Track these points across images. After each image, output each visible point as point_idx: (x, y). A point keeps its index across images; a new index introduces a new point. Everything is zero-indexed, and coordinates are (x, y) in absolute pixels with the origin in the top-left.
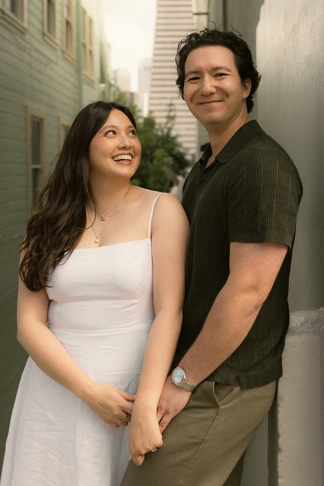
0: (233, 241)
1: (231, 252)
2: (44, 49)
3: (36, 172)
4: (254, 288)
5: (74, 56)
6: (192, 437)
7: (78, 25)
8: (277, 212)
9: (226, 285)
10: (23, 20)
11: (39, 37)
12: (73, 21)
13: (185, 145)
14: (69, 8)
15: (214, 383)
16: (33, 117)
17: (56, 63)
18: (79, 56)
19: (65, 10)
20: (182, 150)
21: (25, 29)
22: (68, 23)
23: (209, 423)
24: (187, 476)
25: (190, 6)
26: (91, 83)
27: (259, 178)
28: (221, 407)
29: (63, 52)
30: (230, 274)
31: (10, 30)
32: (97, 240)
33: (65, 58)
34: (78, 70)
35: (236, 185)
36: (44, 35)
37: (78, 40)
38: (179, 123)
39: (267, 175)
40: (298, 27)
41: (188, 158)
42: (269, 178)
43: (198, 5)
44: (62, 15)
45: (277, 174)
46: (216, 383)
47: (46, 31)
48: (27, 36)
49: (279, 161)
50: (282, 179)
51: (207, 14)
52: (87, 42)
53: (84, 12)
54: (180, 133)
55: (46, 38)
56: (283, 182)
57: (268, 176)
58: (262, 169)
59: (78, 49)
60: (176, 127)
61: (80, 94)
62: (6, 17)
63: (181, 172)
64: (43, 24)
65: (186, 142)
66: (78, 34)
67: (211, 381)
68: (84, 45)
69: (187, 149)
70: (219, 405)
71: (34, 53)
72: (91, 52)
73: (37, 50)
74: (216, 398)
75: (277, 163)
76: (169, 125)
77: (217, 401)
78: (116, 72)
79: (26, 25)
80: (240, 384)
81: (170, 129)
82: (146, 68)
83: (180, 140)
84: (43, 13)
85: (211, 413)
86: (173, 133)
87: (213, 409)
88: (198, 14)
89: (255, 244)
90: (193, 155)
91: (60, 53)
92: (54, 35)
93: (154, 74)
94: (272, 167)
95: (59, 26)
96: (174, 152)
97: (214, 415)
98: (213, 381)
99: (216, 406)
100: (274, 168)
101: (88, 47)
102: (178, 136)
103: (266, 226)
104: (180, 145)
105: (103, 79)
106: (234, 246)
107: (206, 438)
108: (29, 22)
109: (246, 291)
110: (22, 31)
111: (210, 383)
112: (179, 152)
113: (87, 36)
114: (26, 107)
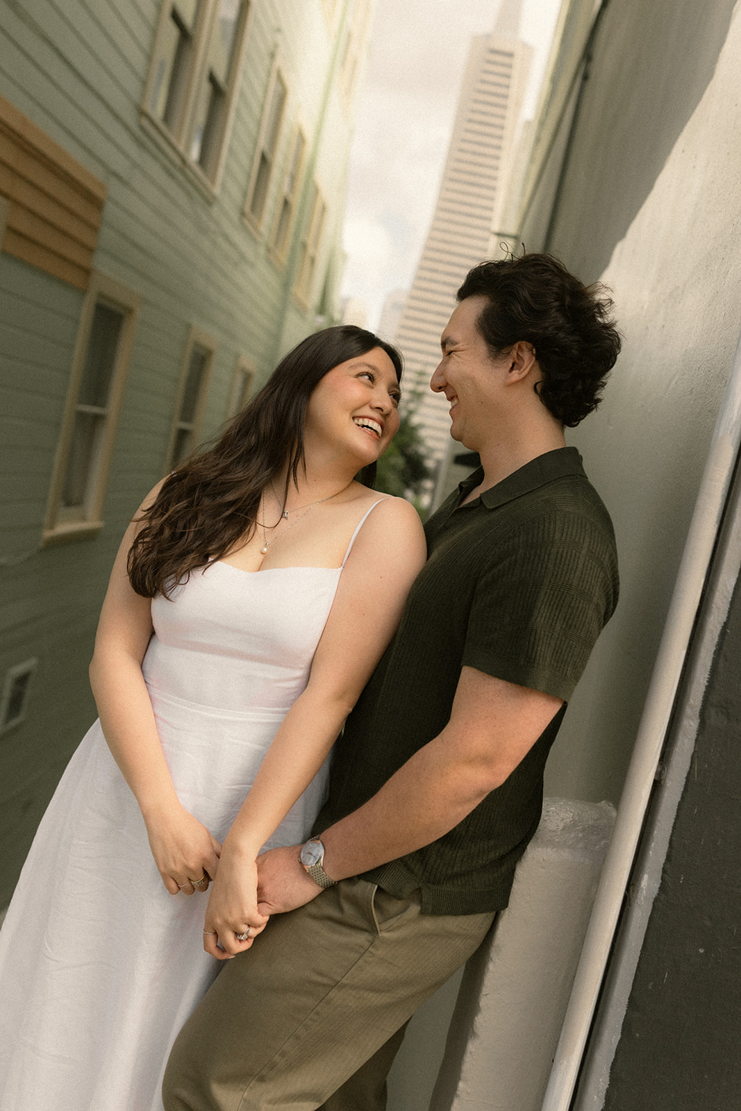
0: (470, 665)
1: (459, 685)
2: (238, 238)
3: (183, 435)
4: (487, 760)
5: (284, 260)
6: (320, 974)
7: (301, 211)
8: (560, 637)
9: (438, 739)
10: (213, 182)
11: (235, 216)
12: (296, 201)
13: (430, 443)
14: (293, 178)
15: (376, 887)
16: (197, 344)
17: (252, 266)
18: (292, 259)
19: (287, 180)
20: (422, 450)
21: (214, 198)
22: (286, 203)
23: (354, 956)
24: (298, 1038)
25: (489, 219)
26: (301, 310)
27: (544, 565)
28: (383, 935)
29: (269, 250)
30: (450, 722)
31: (188, 194)
32: (265, 550)
33: (269, 262)
34: (286, 286)
35: (500, 567)
36: (243, 214)
37: (296, 236)
38: (429, 406)
39: (560, 563)
40: (683, 292)
41: (430, 464)
42: (563, 570)
43: (504, 221)
44: (280, 187)
45: (580, 566)
46: (379, 888)
47: (247, 209)
48: (215, 210)
49: (590, 542)
50: (587, 577)
51: (516, 238)
52: (310, 242)
53: (317, 191)
54: (428, 421)
55: (246, 221)
56: (586, 584)
57: (561, 567)
58: (554, 550)
59: (293, 249)
60: (423, 410)
61: (280, 323)
62: (187, 171)
63: (414, 485)
64: (245, 195)
65: (433, 438)
66: (299, 224)
67: (372, 883)
68: (304, 246)
69: (432, 450)
70: (379, 930)
71: (220, 240)
72: (313, 261)
73: (227, 238)
74: (375, 916)
75: (586, 545)
76: (412, 406)
77: (377, 923)
78: (346, 301)
79: (217, 190)
80: (421, 902)
81: (411, 413)
82: (396, 306)
83: (423, 433)
84: (249, 176)
85: (361, 939)
86: (415, 420)
87: (366, 934)
88: (499, 235)
89: (509, 684)
90: (439, 462)
91: (262, 251)
92: (260, 218)
93: (407, 317)
94: (574, 551)
95: (271, 204)
96: (410, 451)
97: (366, 944)
98: (376, 884)
99: (373, 930)
100: (578, 554)
101: (310, 250)
102: (421, 426)
103: (538, 659)
104: (420, 441)
105: (322, 308)
106: (468, 676)
107: (344, 981)
108: (224, 187)
109: (470, 761)
110: (209, 201)
111: (369, 885)
112: (416, 453)
113: (312, 233)
114: (189, 327)
